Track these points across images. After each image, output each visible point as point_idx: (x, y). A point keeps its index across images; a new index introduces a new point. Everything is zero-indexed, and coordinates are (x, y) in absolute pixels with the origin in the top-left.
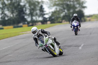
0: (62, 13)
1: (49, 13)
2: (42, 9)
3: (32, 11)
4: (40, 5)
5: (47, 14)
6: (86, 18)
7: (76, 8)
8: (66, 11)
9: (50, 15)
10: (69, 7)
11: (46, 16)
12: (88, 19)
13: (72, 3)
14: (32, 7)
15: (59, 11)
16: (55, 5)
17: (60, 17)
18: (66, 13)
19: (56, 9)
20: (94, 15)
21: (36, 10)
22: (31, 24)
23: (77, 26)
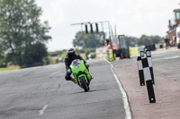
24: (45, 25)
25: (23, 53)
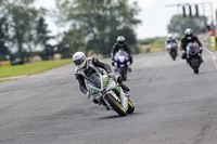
0: (86, 35)
1: (59, 35)
2: (41, 27)
3: (20, 31)
4: (38, 19)
5: (53, 38)
6: (139, 46)
7: (118, 23)
8: (95, 30)
9: (60, 39)
10: (101, 22)
11: (52, 42)
12: (144, 47)
13: (108, 13)
14: (21, 22)
15: (79, 31)
16: (71, 17)
17: (82, 45)
18: (95, 36)
19: (74, 25)
20: (157, 38)
21: (29, 29)
22: (17, 60)
23: (125, 62)
24: (133, 6)
25: (107, 40)
